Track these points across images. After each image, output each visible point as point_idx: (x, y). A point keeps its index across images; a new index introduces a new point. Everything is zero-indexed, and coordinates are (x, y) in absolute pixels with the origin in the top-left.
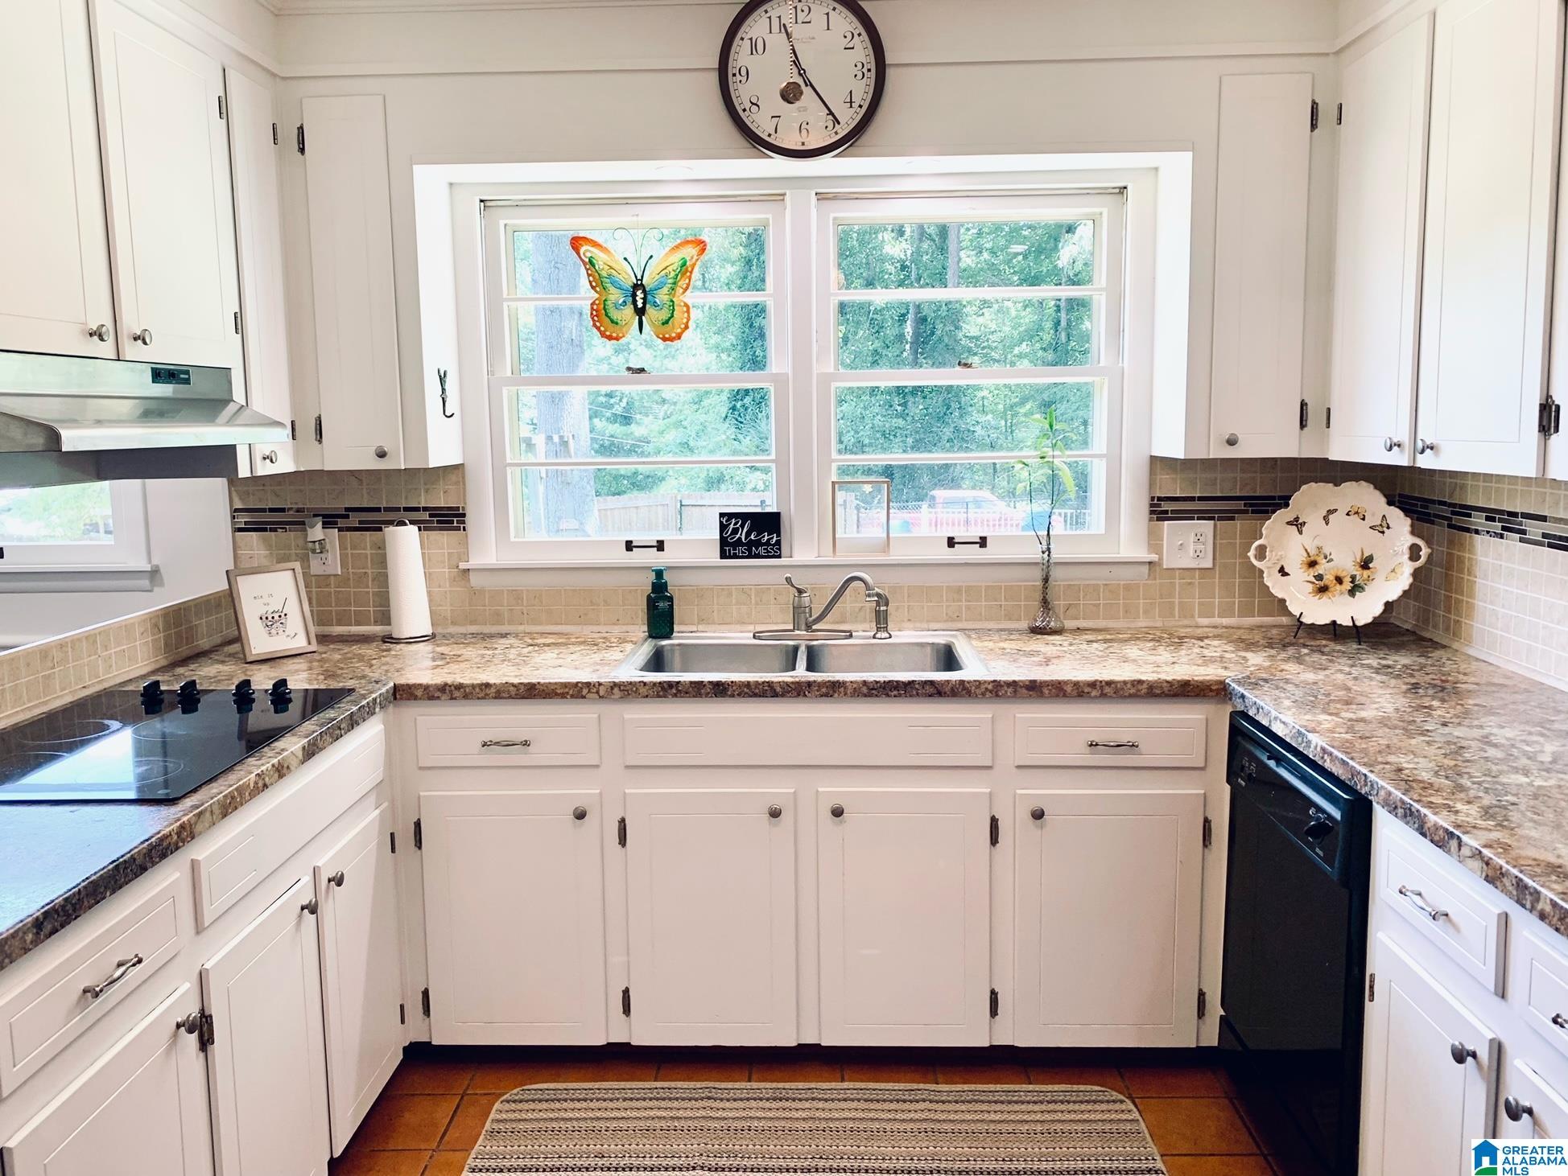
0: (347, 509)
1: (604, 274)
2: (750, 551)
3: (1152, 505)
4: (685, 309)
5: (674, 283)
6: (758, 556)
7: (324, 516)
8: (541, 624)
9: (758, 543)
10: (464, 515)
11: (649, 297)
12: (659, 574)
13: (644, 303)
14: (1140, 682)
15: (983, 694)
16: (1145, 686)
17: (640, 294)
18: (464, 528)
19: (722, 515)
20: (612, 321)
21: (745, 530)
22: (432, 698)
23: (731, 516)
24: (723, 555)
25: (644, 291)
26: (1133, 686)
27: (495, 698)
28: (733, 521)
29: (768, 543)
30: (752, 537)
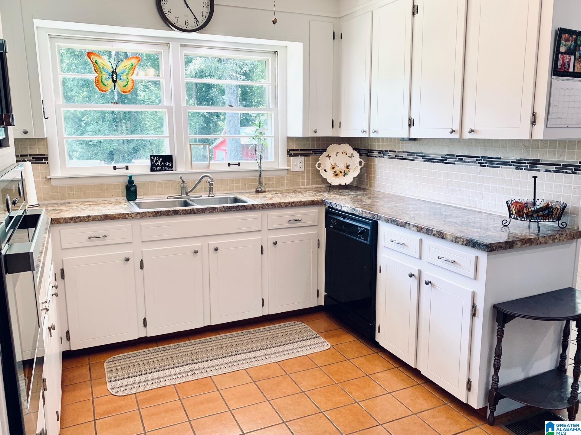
1: (101, 67)
2: (162, 168)
3: (288, 152)
4: (132, 81)
5: (129, 72)
6: (165, 170)
8: (82, 198)
9: (165, 166)
10: (47, 158)
11: (118, 76)
12: (130, 177)
13: (116, 79)
14: (301, 201)
15: (259, 208)
16: (303, 203)
17: (115, 76)
18: (48, 162)
19: (151, 156)
20: (104, 85)
21: (160, 161)
22: (67, 222)
23: (154, 156)
24: (152, 170)
25: (116, 74)
26: (300, 203)
27: (93, 221)
28: (156, 158)
29: (168, 166)
30: (163, 164)
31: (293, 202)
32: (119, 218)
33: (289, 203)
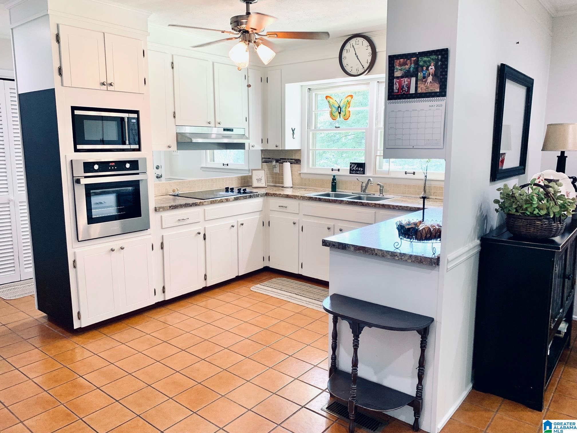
0: (281, 159)
1: (332, 104)
2: (356, 172)
4: (349, 112)
5: (346, 106)
6: (358, 174)
7: (276, 160)
9: (358, 170)
10: (300, 161)
11: (341, 110)
12: (334, 176)
13: (340, 111)
17: (339, 109)
18: (300, 164)
19: (351, 163)
20: (334, 116)
21: (355, 167)
22: (272, 196)
23: (353, 163)
24: (350, 173)
25: (340, 108)
27: (281, 197)
28: (353, 165)
29: (360, 170)
30: (357, 169)
31: (401, 206)
32: (292, 198)
33: (397, 206)
